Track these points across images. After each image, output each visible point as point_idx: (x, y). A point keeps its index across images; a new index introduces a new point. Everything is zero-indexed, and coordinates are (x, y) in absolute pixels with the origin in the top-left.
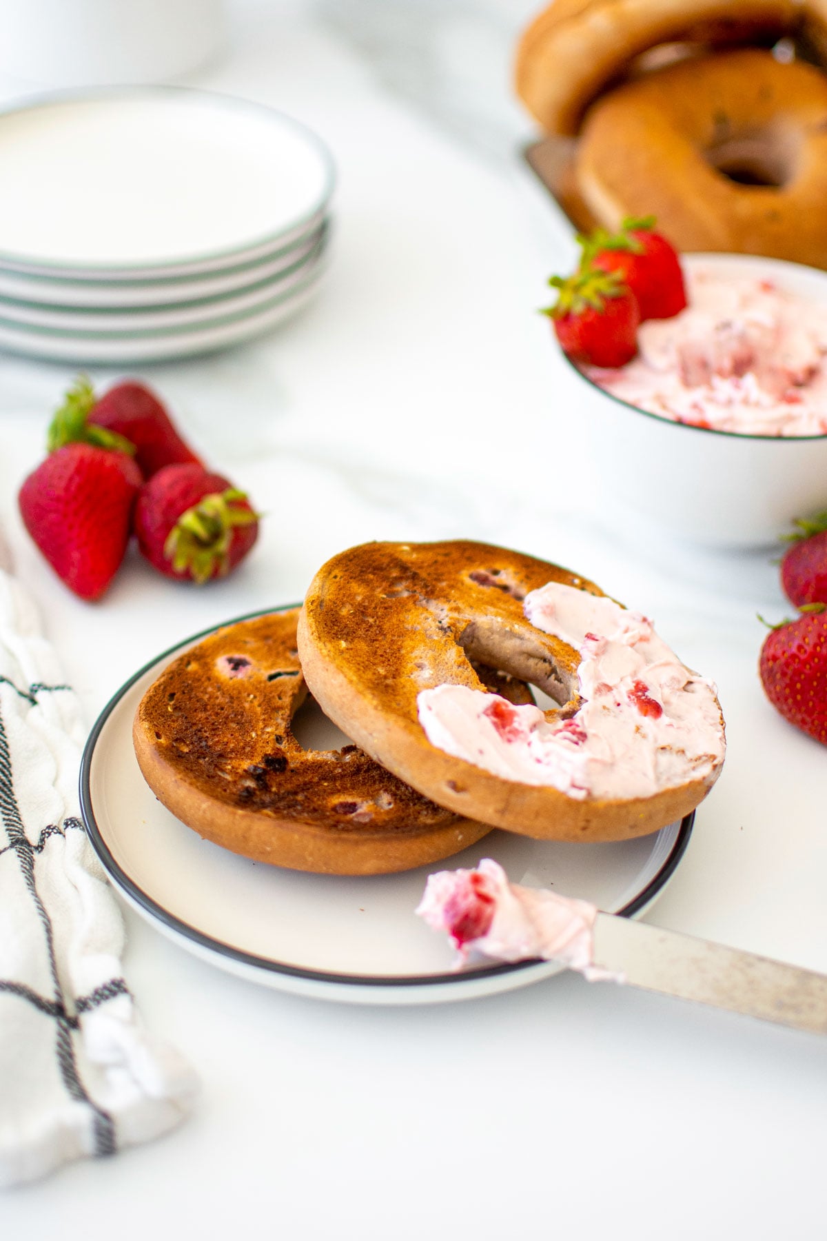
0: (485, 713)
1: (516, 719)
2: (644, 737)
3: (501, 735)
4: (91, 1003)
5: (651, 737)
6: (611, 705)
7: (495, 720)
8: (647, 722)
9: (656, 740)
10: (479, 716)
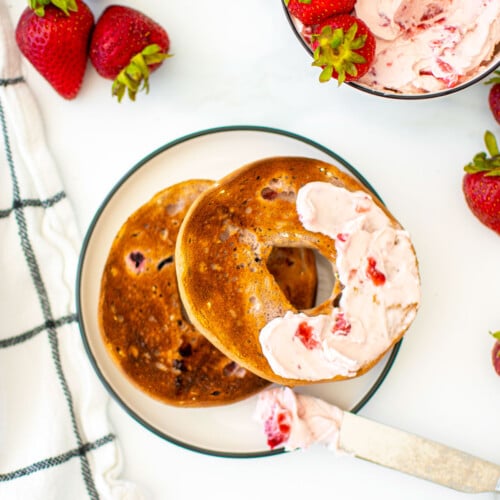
0: (296, 335)
1: (313, 332)
2: (378, 303)
3: (307, 347)
4: (96, 446)
5: (382, 303)
6: (358, 285)
7: (302, 337)
8: (378, 290)
9: (385, 304)
10: (293, 339)
